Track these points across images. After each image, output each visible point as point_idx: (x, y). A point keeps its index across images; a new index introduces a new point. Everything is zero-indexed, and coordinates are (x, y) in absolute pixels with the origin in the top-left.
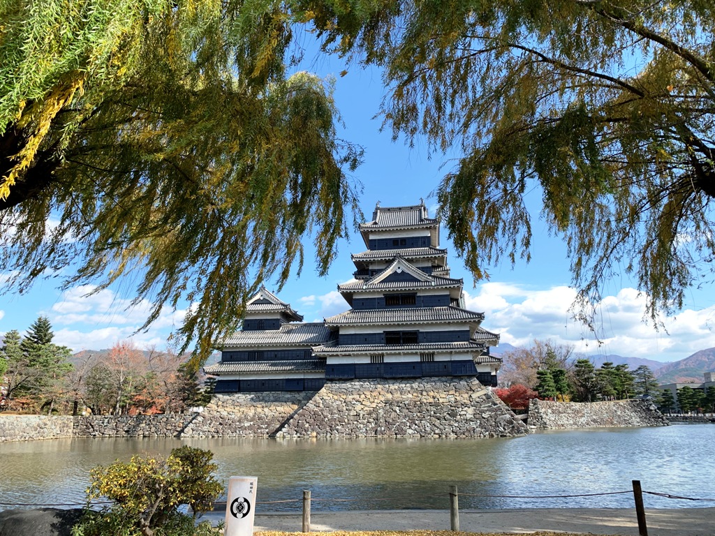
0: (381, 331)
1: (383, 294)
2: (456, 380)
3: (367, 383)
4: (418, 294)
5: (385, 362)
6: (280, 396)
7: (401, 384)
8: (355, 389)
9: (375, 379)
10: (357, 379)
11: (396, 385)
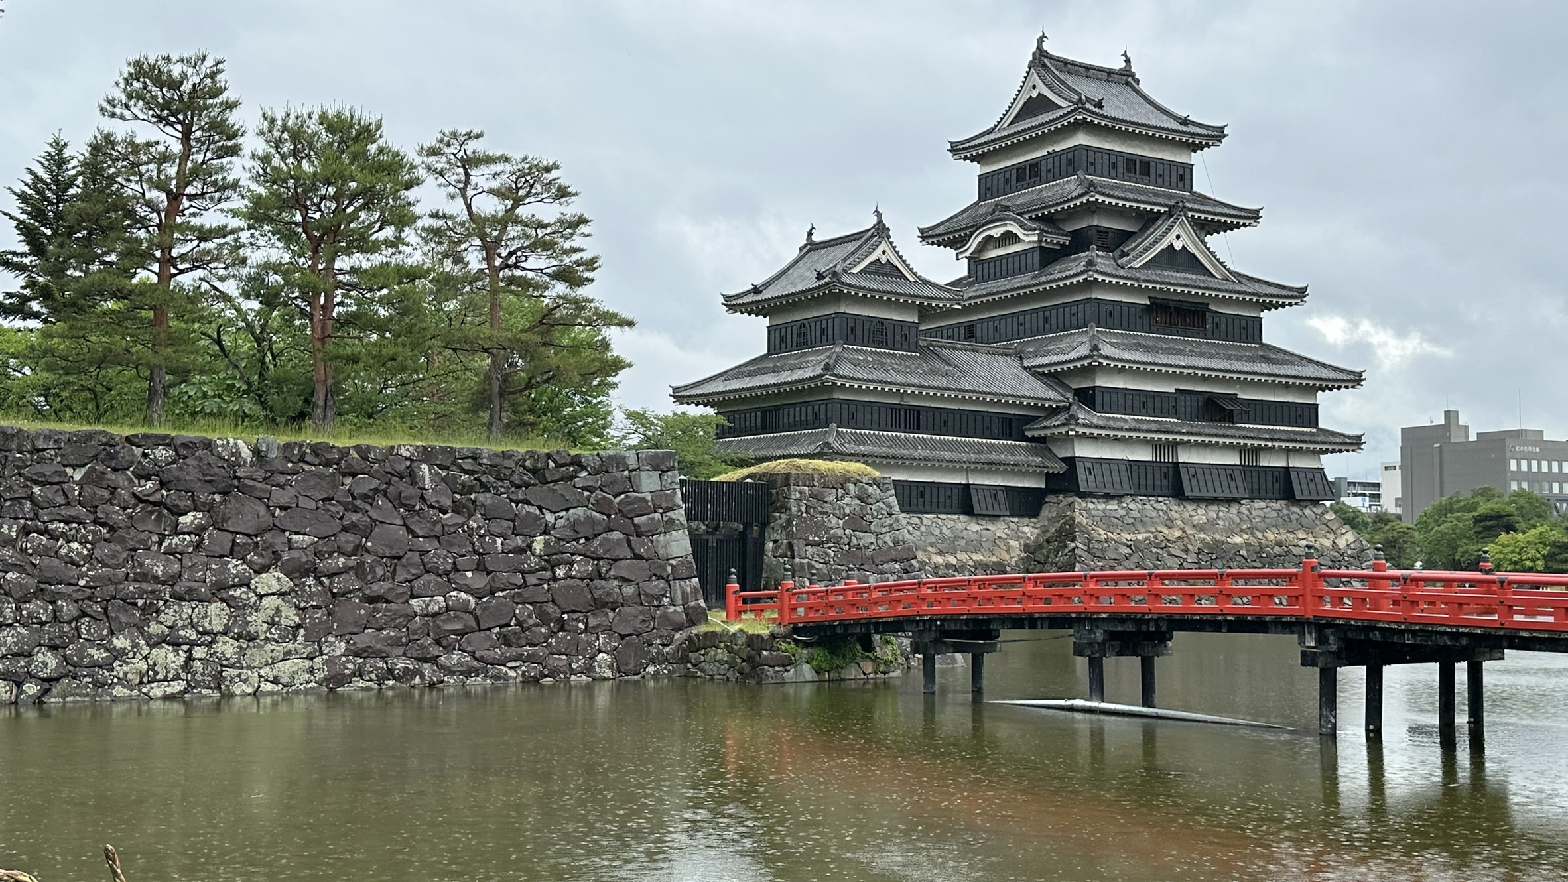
0: (1169, 388)
1: (1150, 298)
2: (1295, 509)
3: (1148, 506)
4: (1211, 307)
5: (1180, 461)
6: (959, 525)
7: (1210, 513)
8: (1135, 518)
9: (1160, 499)
10: (1131, 495)
11: (1201, 514)
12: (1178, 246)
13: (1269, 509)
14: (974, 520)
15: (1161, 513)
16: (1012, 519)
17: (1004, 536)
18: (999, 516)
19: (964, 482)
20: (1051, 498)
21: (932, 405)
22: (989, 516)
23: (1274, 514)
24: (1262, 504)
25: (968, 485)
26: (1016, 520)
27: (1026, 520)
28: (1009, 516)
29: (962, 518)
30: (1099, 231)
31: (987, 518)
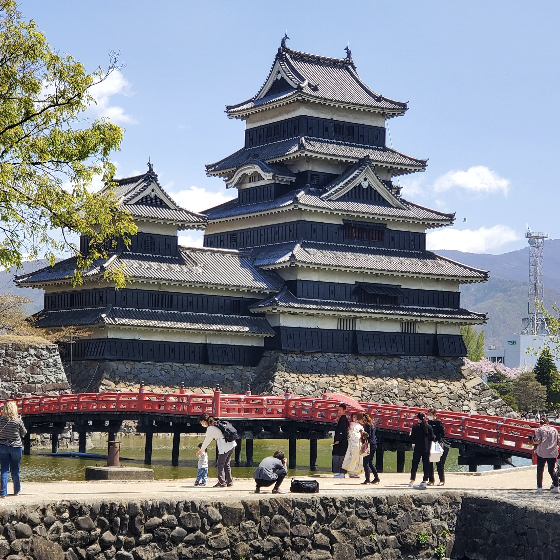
0: (351, 281)
1: (343, 220)
2: (440, 362)
3: (333, 360)
4: (388, 227)
5: (357, 329)
6: (199, 371)
7: (377, 365)
8: (322, 368)
9: (342, 355)
10: (321, 352)
11: (371, 365)
12: (365, 185)
13: (421, 362)
14: (210, 367)
15: (341, 364)
16: (238, 367)
17: (231, 378)
18: (229, 365)
19: (203, 342)
20: (266, 354)
21: (181, 292)
22: (222, 365)
23: (424, 365)
24: (416, 359)
25: (206, 345)
26: (241, 368)
27: (249, 368)
28: (236, 365)
29: (202, 366)
30: (312, 175)
31: (220, 366)
